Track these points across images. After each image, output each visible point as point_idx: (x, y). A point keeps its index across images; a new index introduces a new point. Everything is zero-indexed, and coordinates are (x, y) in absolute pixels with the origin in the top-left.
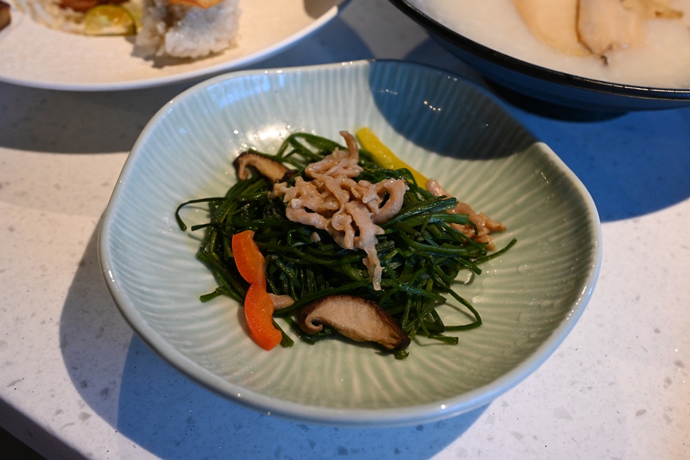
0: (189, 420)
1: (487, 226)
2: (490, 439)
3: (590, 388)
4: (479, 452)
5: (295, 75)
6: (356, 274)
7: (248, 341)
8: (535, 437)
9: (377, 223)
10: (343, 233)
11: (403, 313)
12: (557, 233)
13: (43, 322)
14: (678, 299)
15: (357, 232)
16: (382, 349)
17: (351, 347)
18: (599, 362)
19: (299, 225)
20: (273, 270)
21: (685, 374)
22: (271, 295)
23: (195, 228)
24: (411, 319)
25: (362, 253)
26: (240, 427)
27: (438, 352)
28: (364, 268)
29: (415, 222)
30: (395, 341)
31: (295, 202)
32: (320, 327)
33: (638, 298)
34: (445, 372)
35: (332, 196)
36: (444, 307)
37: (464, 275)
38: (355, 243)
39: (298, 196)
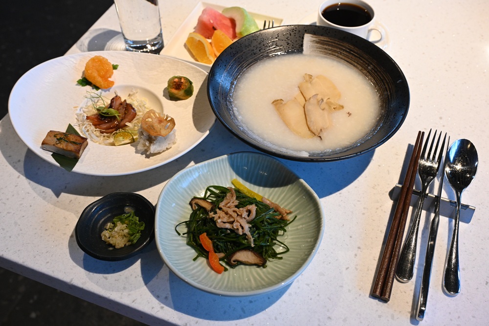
0: (198, 302)
1: (286, 213)
2: (299, 288)
3: (330, 263)
4: (296, 293)
5: (205, 164)
6: (245, 242)
7: (213, 272)
8: (313, 284)
9: (249, 222)
10: (238, 229)
11: (263, 251)
12: (310, 213)
13: (136, 277)
14: (357, 223)
15: (243, 228)
16: (258, 266)
17: (247, 267)
18: (332, 253)
19: (222, 228)
20: (215, 245)
21: (361, 251)
22: (217, 254)
23: (184, 234)
24: (266, 253)
25: (245, 234)
26: (215, 301)
27: (276, 263)
28: (247, 239)
29: (261, 220)
30: (262, 262)
31: (219, 221)
32: (236, 263)
33: (343, 225)
34: (280, 270)
35: (231, 216)
36: (276, 245)
37: (281, 232)
38: (243, 232)
39: (219, 217)
